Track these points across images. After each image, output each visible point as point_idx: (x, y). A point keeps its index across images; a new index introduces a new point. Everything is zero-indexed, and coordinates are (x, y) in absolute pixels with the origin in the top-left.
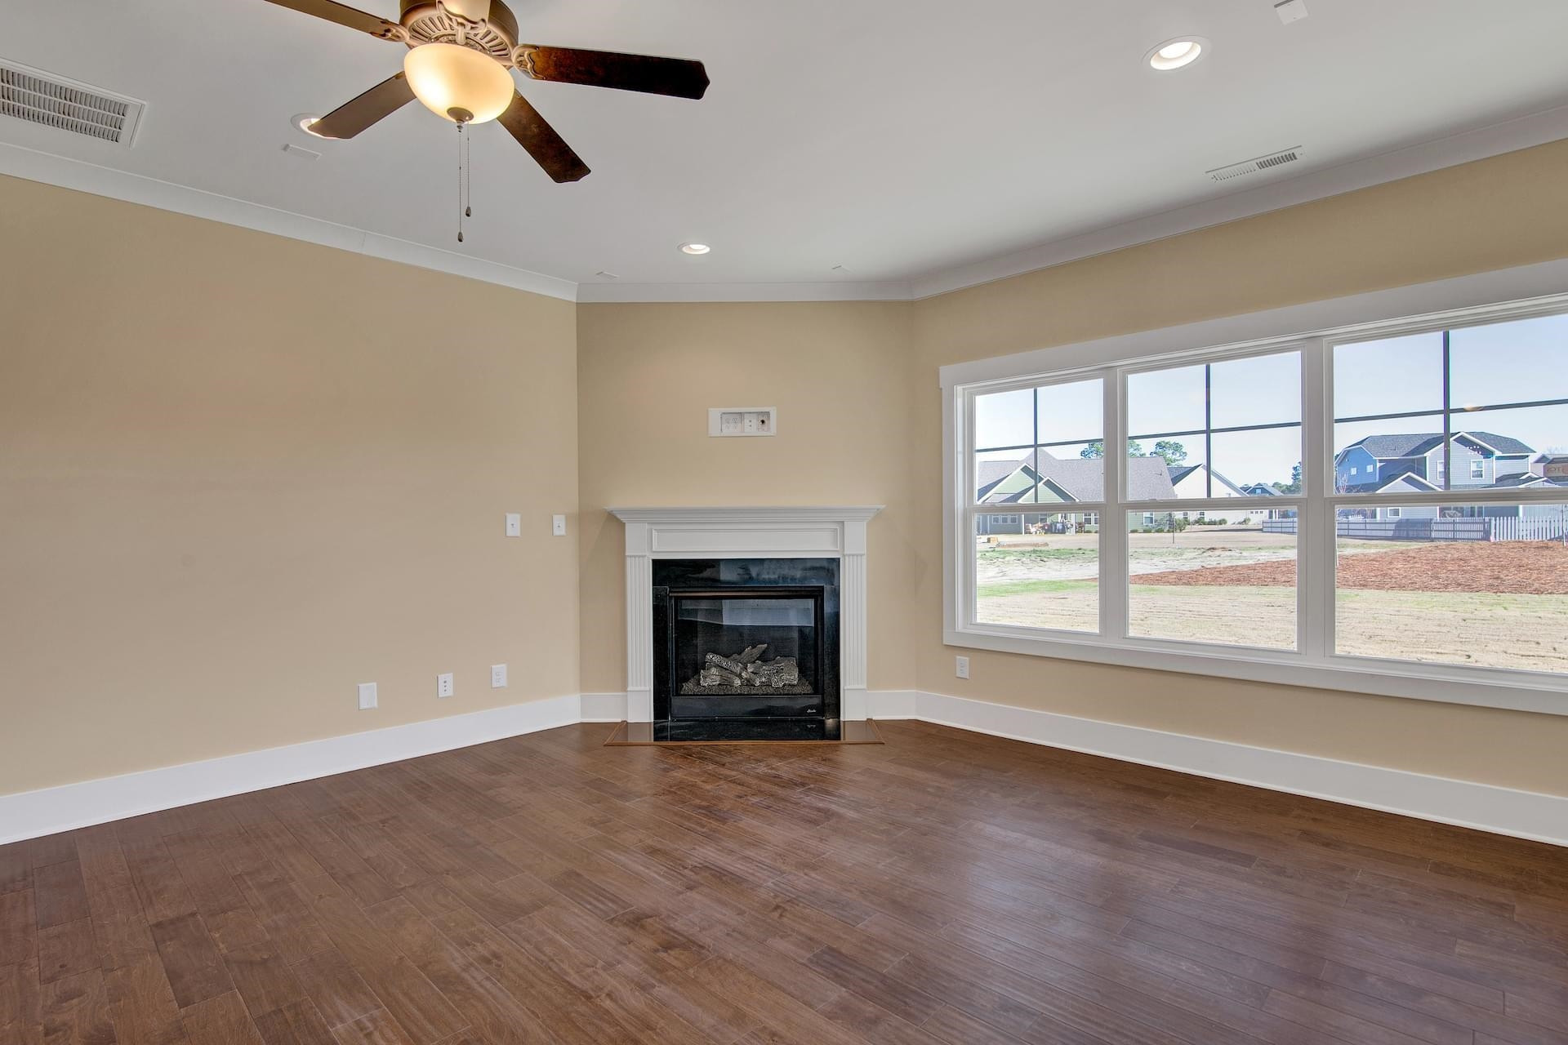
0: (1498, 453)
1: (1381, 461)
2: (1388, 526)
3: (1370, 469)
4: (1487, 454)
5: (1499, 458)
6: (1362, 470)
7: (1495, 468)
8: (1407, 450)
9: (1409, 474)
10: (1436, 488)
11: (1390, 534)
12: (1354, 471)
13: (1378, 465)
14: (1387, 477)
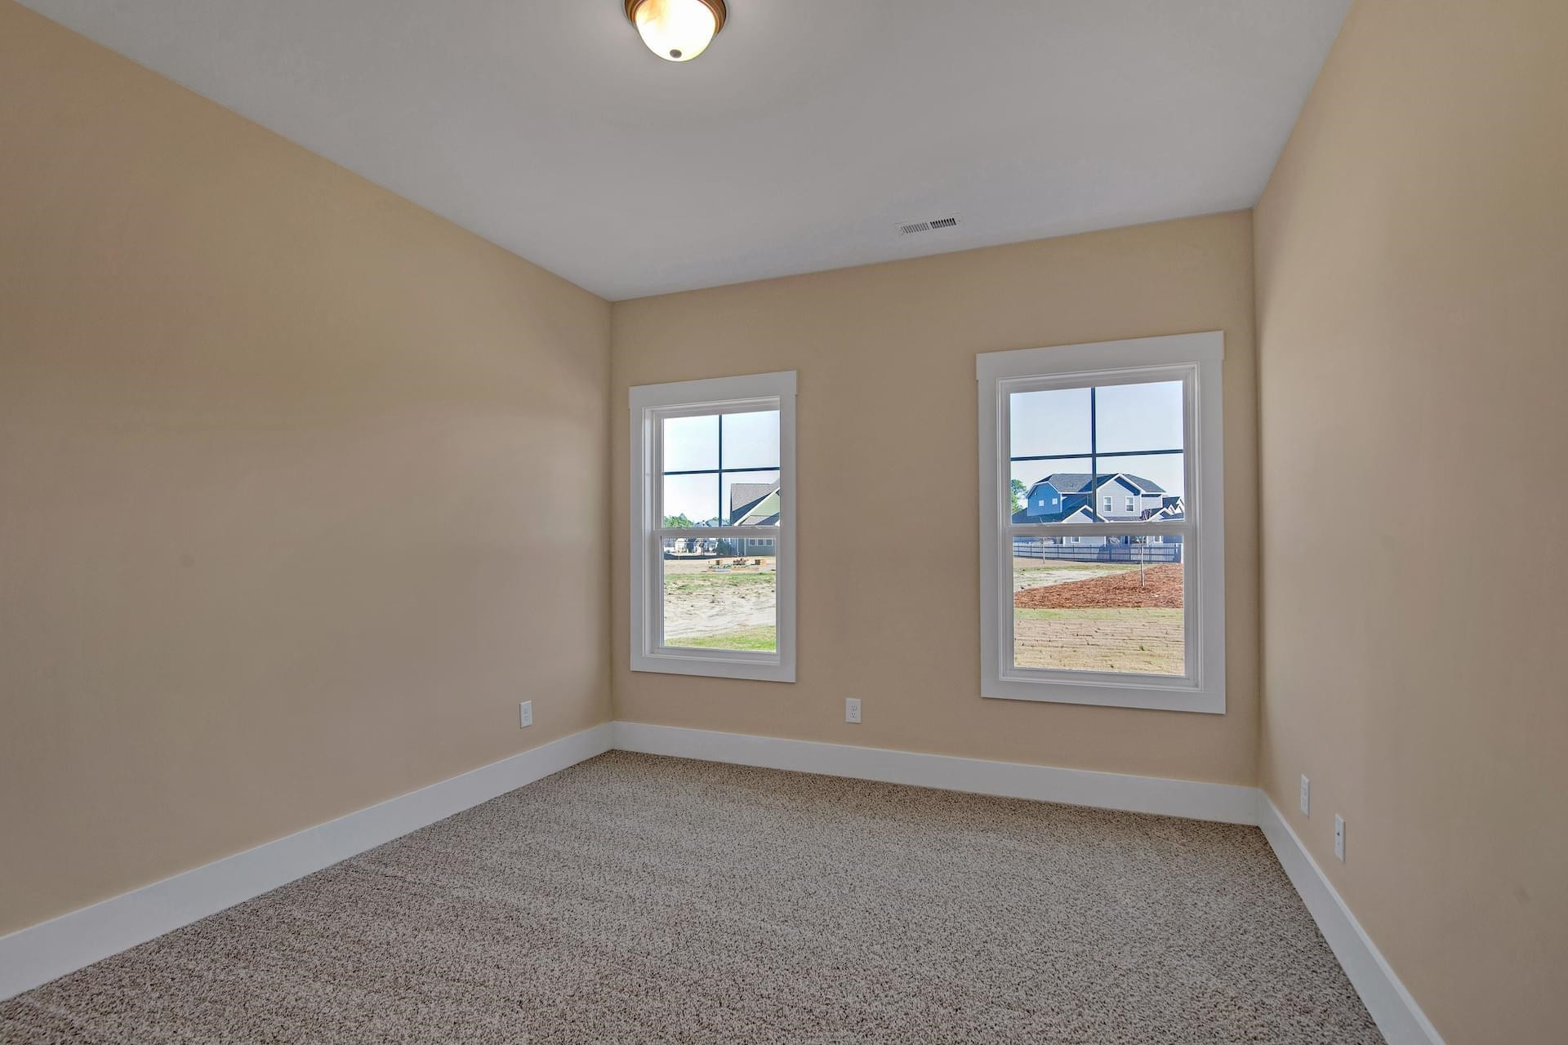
0: (1143, 492)
1: (1064, 495)
2: (1093, 551)
3: (1055, 501)
4: (1136, 492)
5: (1143, 496)
6: (1048, 502)
7: (1141, 504)
8: (1081, 487)
9: (1086, 506)
10: (1104, 519)
11: (1095, 557)
12: (1041, 503)
13: (1062, 498)
14: (1069, 509)
